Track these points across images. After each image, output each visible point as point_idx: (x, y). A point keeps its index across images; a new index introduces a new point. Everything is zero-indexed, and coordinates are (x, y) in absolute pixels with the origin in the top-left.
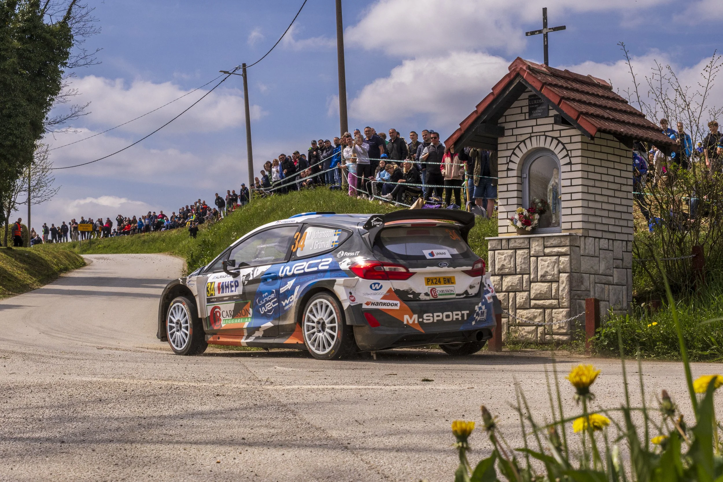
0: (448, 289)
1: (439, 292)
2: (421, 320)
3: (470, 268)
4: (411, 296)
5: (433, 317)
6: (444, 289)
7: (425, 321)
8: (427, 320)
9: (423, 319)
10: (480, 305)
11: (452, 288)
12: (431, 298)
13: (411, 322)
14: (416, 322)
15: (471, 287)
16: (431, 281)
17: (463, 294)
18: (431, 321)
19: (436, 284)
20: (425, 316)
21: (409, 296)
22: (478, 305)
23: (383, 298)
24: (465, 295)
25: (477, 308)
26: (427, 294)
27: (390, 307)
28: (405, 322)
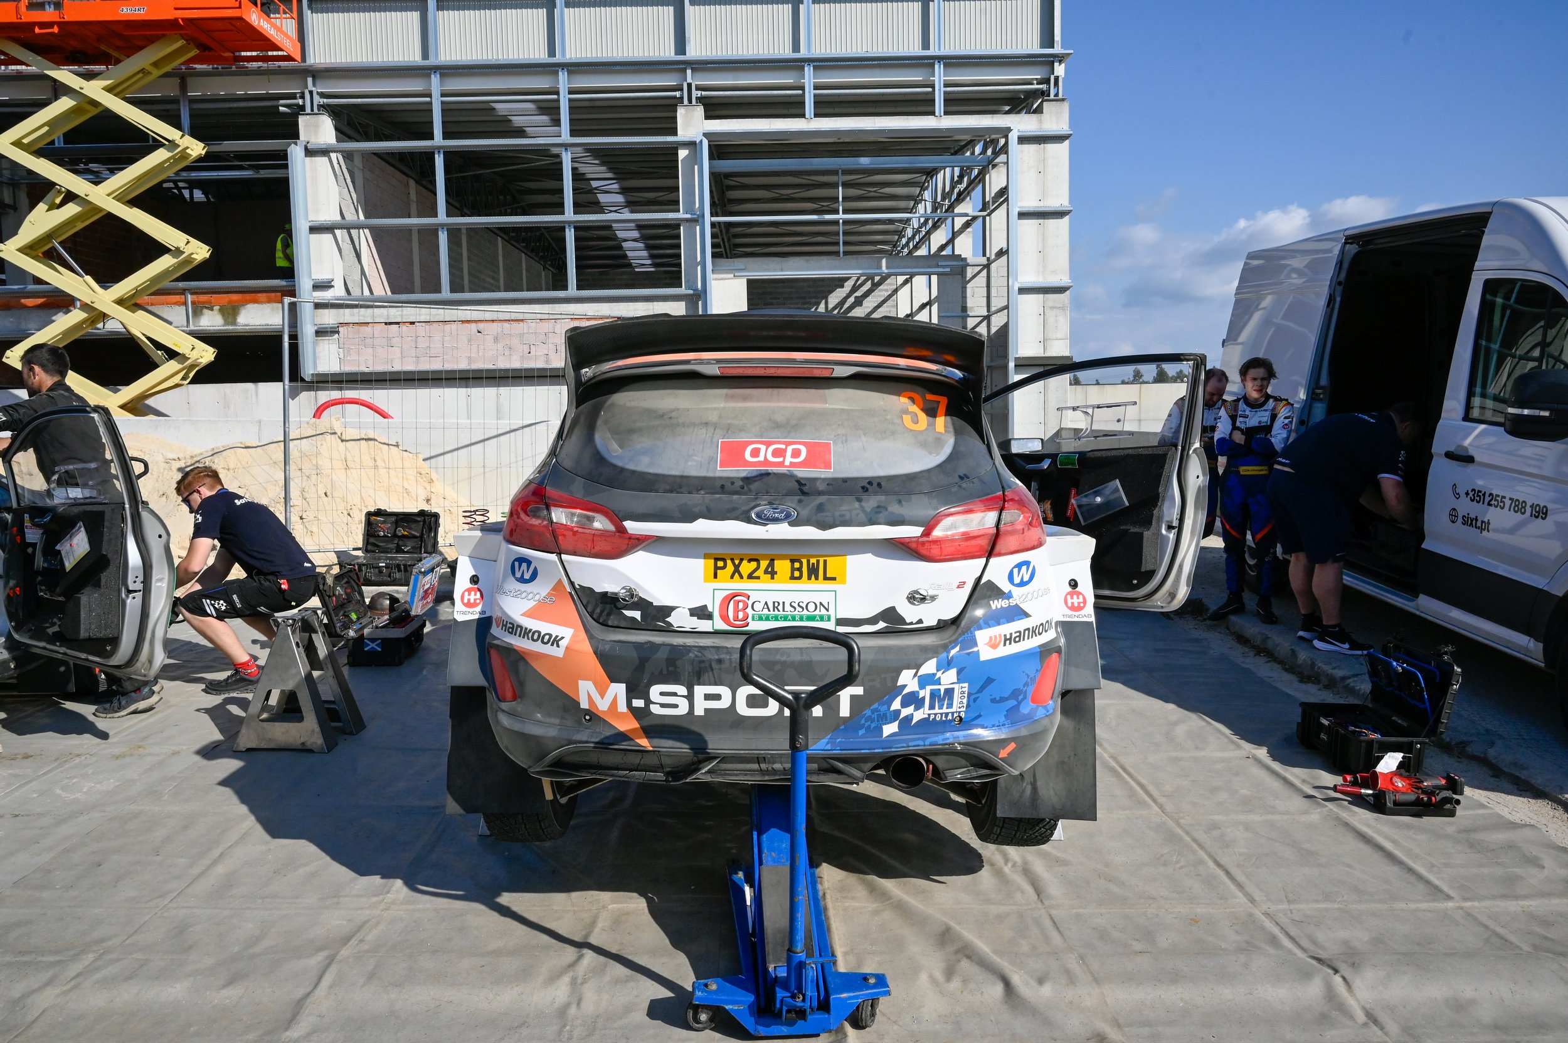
0: (805, 598)
1: (758, 607)
2: (638, 703)
3: (915, 531)
4: (637, 615)
5: (690, 697)
6: (787, 598)
7: (655, 709)
8: (663, 706)
9: (648, 702)
10: (929, 667)
11: (825, 598)
12: (720, 625)
13: (603, 705)
14: (622, 707)
15: (915, 598)
16: (730, 567)
17: (872, 621)
18: (683, 709)
19: (750, 576)
20: (655, 691)
21: (629, 613)
22: (918, 667)
23: (529, 614)
24: (882, 625)
25: (908, 680)
26: (701, 613)
27: (537, 647)
28: (584, 705)
